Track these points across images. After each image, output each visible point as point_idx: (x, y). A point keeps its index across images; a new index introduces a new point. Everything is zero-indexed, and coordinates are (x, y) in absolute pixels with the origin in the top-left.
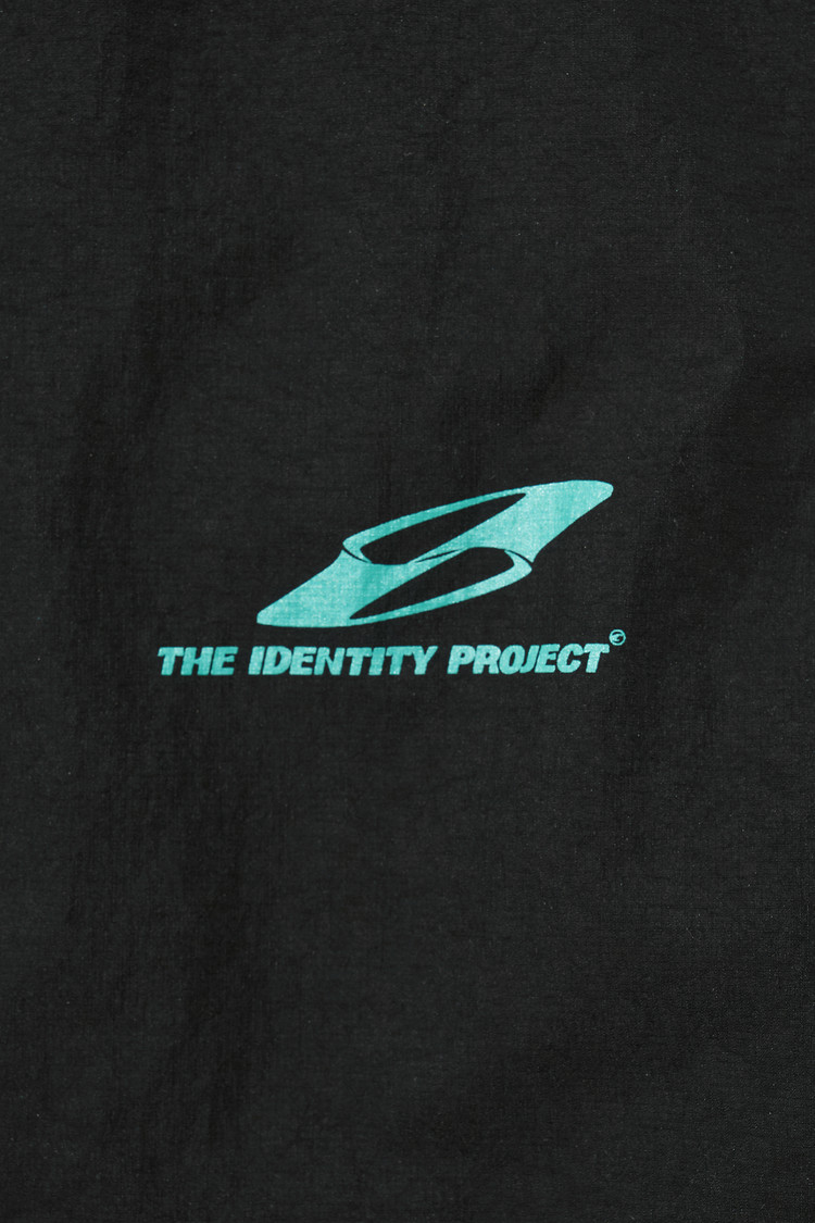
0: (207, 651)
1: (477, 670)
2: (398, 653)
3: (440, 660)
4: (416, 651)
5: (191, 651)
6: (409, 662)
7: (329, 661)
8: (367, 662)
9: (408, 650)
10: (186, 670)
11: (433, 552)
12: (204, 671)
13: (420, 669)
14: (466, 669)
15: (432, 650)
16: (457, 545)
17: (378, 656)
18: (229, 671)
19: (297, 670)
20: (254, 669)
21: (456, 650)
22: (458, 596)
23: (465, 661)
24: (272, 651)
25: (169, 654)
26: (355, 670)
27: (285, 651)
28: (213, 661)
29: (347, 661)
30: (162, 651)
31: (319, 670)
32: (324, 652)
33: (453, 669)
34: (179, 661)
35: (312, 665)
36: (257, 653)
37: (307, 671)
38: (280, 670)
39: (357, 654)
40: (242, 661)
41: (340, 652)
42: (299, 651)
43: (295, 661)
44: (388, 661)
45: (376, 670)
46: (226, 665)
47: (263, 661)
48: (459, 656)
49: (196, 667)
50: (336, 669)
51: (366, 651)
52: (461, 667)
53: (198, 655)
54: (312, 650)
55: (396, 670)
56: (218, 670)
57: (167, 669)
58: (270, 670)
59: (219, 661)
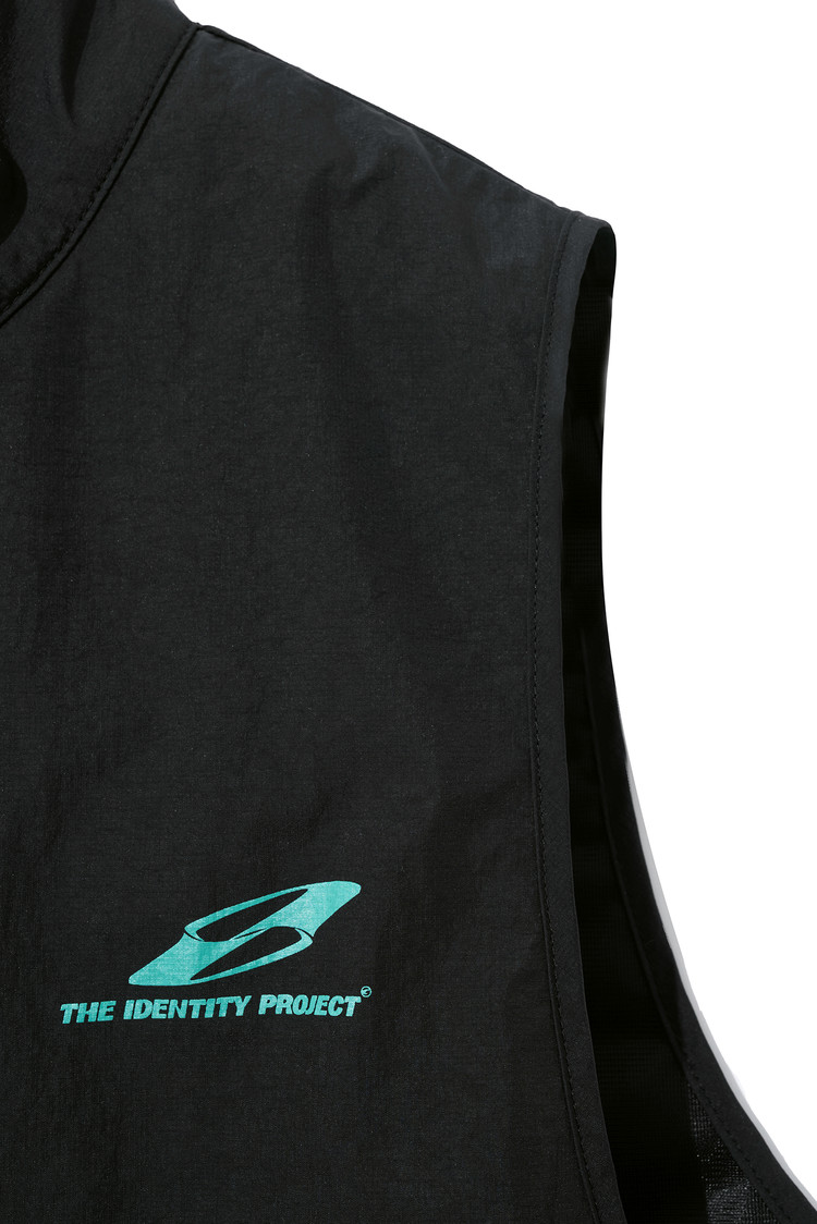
0: (94, 1005)
1: (278, 1011)
2: (224, 1001)
3: (254, 1005)
4: (237, 999)
5: (83, 1005)
6: (232, 1007)
7: (177, 1009)
8: (203, 1009)
9: (231, 999)
10: (80, 1019)
11: (247, 932)
12: (92, 1019)
13: (240, 1013)
14: (271, 1011)
15: (248, 998)
16: (263, 926)
17: (210, 1004)
18: (110, 1018)
19: (157, 1015)
20: (127, 1016)
21: (264, 998)
22: (265, 960)
23: (271, 1005)
24: (139, 1003)
25: (68, 1009)
26: (195, 1014)
27: (148, 1003)
28: (100, 1011)
29: (190, 1009)
30: (63, 1007)
31: (171, 1015)
32: (174, 1003)
33: (262, 1011)
34: (75, 1013)
35: (166, 1012)
36: (129, 1004)
37: (163, 1016)
38: (145, 1015)
39: (196, 1004)
40: (119, 1010)
41: (184, 1003)
42: (158, 1002)
43: (154, 1009)
44: (217, 1007)
45: (209, 1014)
46: (108, 1014)
47: (133, 1010)
48: (266, 1002)
49: (87, 1016)
50: (182, 1014)
51: (202, 1002)
52: (267, 1009)
53: (88, 1008)
54: (166, 1001)
55: (223, 1013)
56: (103, 1018)
57: (67, 1020)
58: (138, 1016)
59: (103, 1011)
